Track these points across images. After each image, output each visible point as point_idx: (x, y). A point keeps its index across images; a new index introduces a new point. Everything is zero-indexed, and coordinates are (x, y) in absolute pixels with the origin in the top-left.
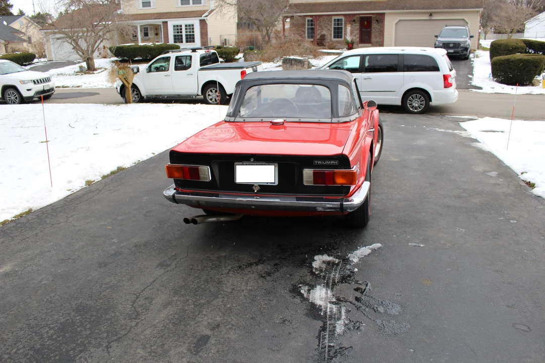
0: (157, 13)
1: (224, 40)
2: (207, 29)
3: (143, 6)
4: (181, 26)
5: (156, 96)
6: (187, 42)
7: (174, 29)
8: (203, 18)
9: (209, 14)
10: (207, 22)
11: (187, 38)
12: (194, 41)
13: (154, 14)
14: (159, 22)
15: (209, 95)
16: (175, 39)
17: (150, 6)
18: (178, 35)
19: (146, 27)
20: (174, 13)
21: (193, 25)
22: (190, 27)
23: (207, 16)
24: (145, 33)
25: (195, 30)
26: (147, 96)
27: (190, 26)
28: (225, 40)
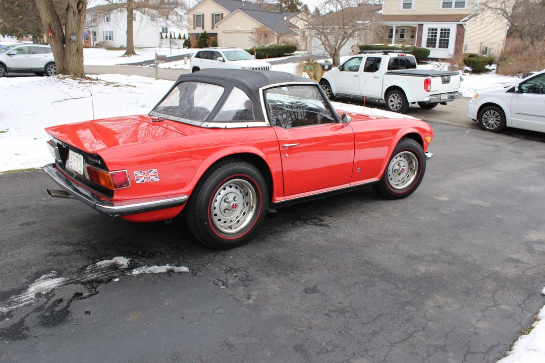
0: (416, 15)
1: (484, 48)
2: (464, 34)
3: (404, 8)
4: (436, 30)
5: (346, 95)
6: (440, 47)
7: (429, 33)
8: (461, 22)
9: (470, 18)
10: (466, 27)
11: (440, 43)
12: (447, 47)
13: (413, 15)
14: (414, 24)
15: (392, 101)
16: (428, 43)
17: (410, 7)
18: (432, 40)
19: (403, 28)
20: (433, 15)
21: (449, 30)
22: (446, 32)
23: (465, 21)
24: (401, 35)
25: (450, 35)
26: (337, 94)
27: (445, 30)
28: (486, 48)
